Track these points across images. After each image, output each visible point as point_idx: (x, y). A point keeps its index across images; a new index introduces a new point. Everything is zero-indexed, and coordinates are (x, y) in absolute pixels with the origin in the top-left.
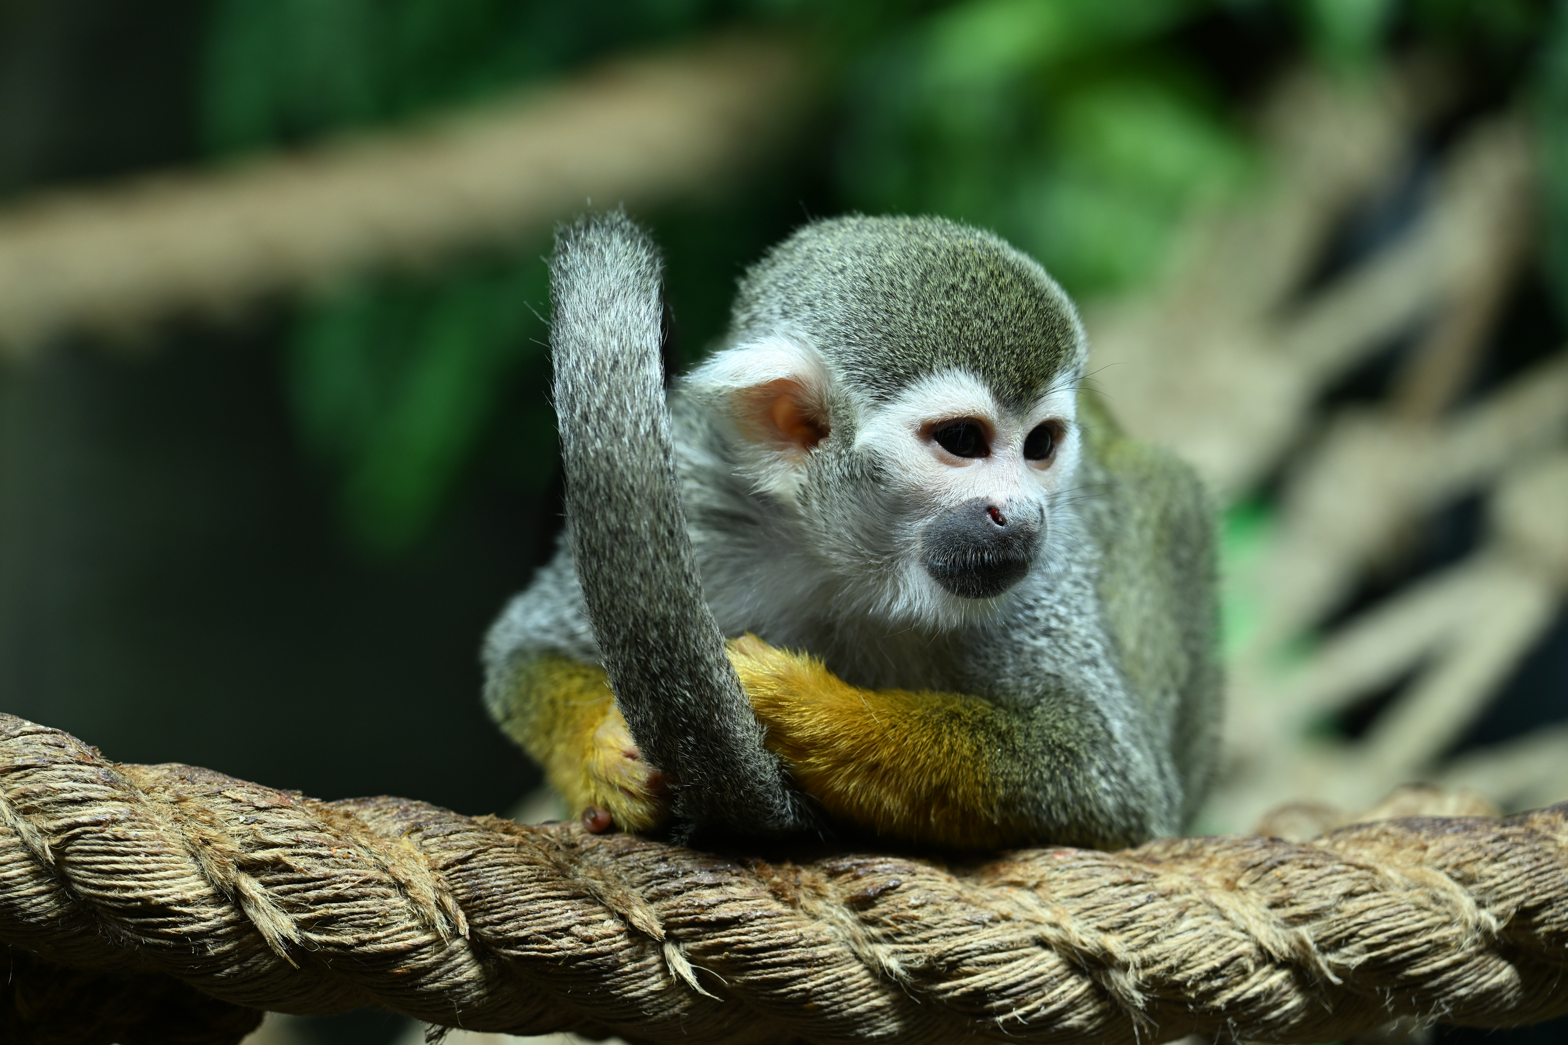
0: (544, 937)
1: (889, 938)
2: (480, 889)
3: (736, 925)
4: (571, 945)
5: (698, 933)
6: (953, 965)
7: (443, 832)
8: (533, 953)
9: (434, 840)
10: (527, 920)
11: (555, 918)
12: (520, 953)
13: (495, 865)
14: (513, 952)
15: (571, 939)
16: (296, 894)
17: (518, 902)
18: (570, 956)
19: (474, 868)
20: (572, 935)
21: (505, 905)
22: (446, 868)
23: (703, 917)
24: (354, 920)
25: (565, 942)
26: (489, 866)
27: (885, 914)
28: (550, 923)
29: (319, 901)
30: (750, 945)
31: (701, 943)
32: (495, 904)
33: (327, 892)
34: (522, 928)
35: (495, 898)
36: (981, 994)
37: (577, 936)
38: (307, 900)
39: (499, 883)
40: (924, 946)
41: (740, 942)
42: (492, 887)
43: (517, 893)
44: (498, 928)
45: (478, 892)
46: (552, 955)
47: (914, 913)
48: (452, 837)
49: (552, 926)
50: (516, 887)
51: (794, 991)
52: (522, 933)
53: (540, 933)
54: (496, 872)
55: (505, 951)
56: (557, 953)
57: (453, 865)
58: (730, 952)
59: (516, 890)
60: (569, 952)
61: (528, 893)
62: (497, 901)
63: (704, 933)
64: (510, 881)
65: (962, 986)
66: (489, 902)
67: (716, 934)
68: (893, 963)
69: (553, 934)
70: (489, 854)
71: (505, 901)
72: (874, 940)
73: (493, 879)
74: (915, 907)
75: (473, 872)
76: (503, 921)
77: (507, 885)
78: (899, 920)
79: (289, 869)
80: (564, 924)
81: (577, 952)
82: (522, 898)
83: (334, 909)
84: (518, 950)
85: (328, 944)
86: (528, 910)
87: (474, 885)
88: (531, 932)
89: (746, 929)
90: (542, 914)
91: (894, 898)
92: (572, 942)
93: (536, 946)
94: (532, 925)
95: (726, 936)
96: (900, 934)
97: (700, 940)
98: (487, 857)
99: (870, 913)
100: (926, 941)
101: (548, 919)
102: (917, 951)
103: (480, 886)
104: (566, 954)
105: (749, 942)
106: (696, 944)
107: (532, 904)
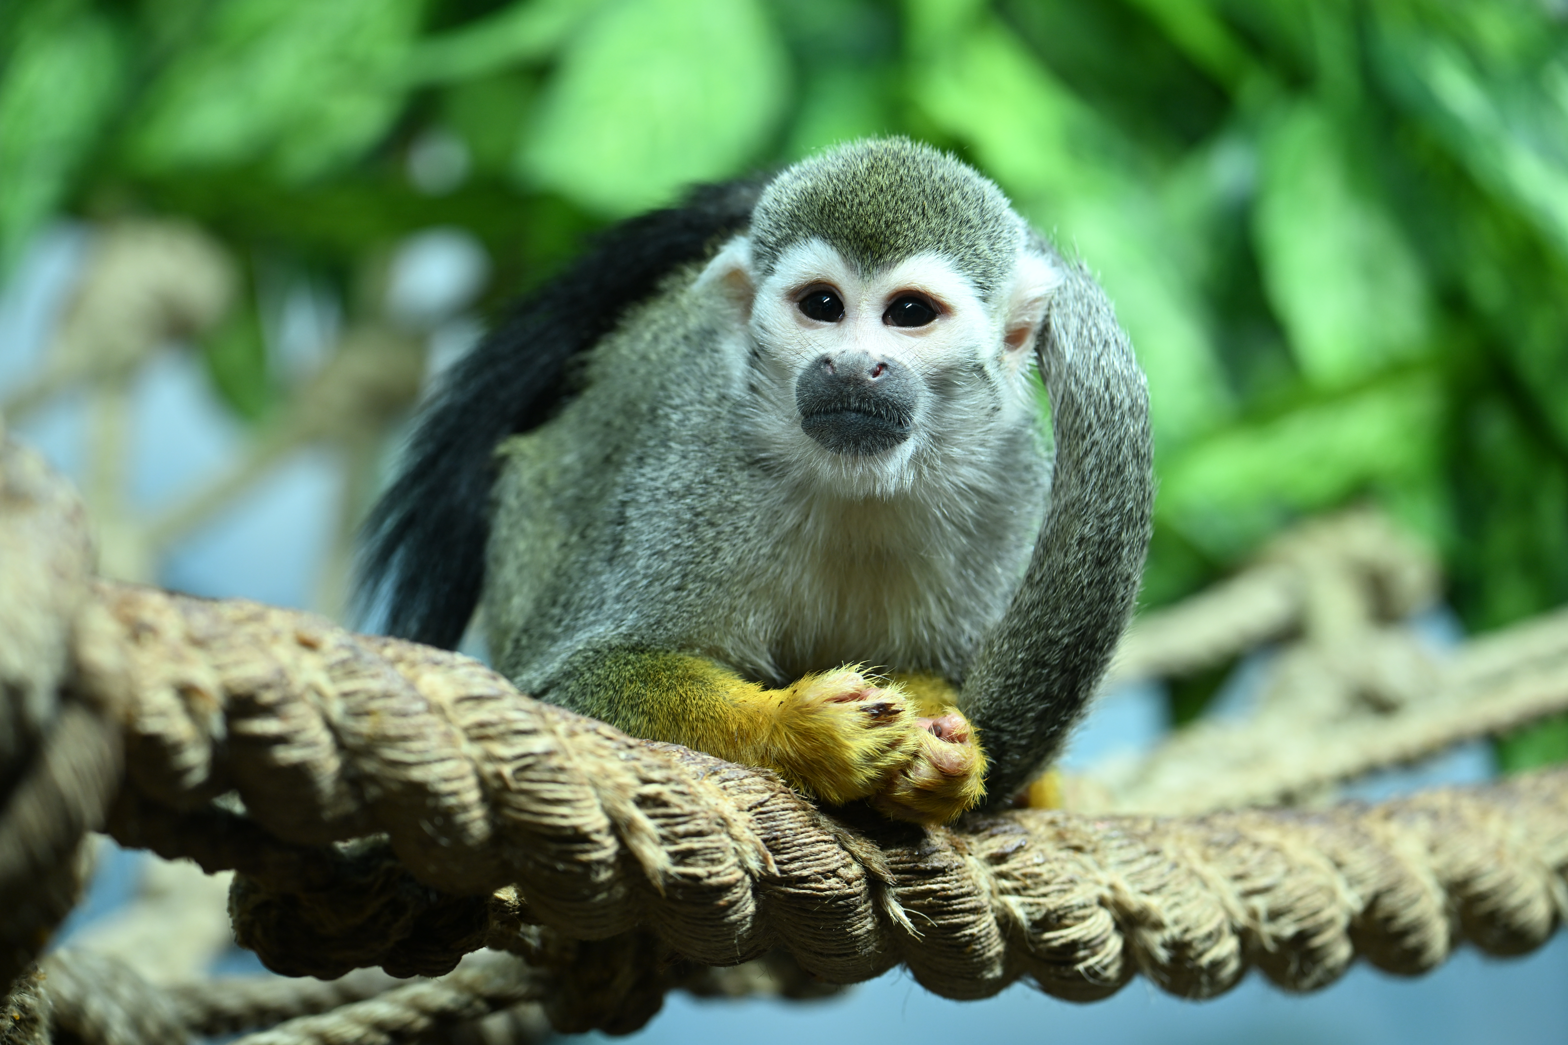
0: (819, 876)
1: (1017, 891)
2: (777, 831)
3: (941, 874)
4: (838, 886)
6: (1060, 918)
7: (737, 777)
8: (809, 892)
9: (731, 783)
10: (809, 861)
11: (829, 860)
12: (797, 891)
13: (787, 810)
14: (792, 890)
15: (837, 880)
17: (805, 844)
18: (837, 896)
19: (772, 811)
20: (839, 876)
21: (794, 846)
22: (750, 809)
23: (922, 866)
25: (833, 882)
26: (783, 810)
27: (1016, 869)
28: (825, 865)
29: (687, 835)
30: (949, 892)
31: (911, 888)
32: (787, 845)
33: (691, 827)
34: (804, 868)
35: (788, 839)
36: (1074, 945)
37: (842, 877)
38: (676, 834)
39: (791, 826)
40: (1042, 900)
41: (944, 889)
42: (786, 830)
43: (803, 835)
44: (785, 867)
45: (775, 834)
46: (823, 894)
47: (1036, 870)
48: (746, 781)
49: (827, 868)
50: (802, 830)
51: (965, 936)
52: (805, 873)
53: (819, 873)
54: (787, 816)
55: (783, 889)
56: (827, 893)
57: (756, 807)
58: (934, 898)
59: (802, 833)
60: (836, 892)
61: (811, 837)
62: (788, 843)
63: (916, 880)
64: (798, 825)
65: (1061, 937)
66: (783, 843)
67: (927, 881)
68: (1020, 914)
69: (826, 875)
71: (795, 843)
72: (1003, 892)
73: (786, 822)
74: (1038, 865)
75: (771, 814)
76: (792, 860)
77: (796, 829)
78: (1025, 875)
79: (665, 804)
80: (833, 866)
81: (841, 892)
82: (807, 840)
83: (695, 844)
84: (795, 888)
85: (684, 875)
86: (811, 852)
87: (772, 827)
88: (812, 872)
89: (948, 878)
90: (820, 856)
91: (1022, 857)
92: (838, 883)
93: (813, 885)
94: (811, 867)
95: (934, 883)
96: (1026, 888)
97: (911, 886)
98: (779, 801)
99: (1004, 868)
100: (1044, 895)
101: (824, 861)
102: (1038, 904)
103: (777, 828)
104: (834, 894)
105: (949, 889)
106: (907, 889)
107: (812, 847)
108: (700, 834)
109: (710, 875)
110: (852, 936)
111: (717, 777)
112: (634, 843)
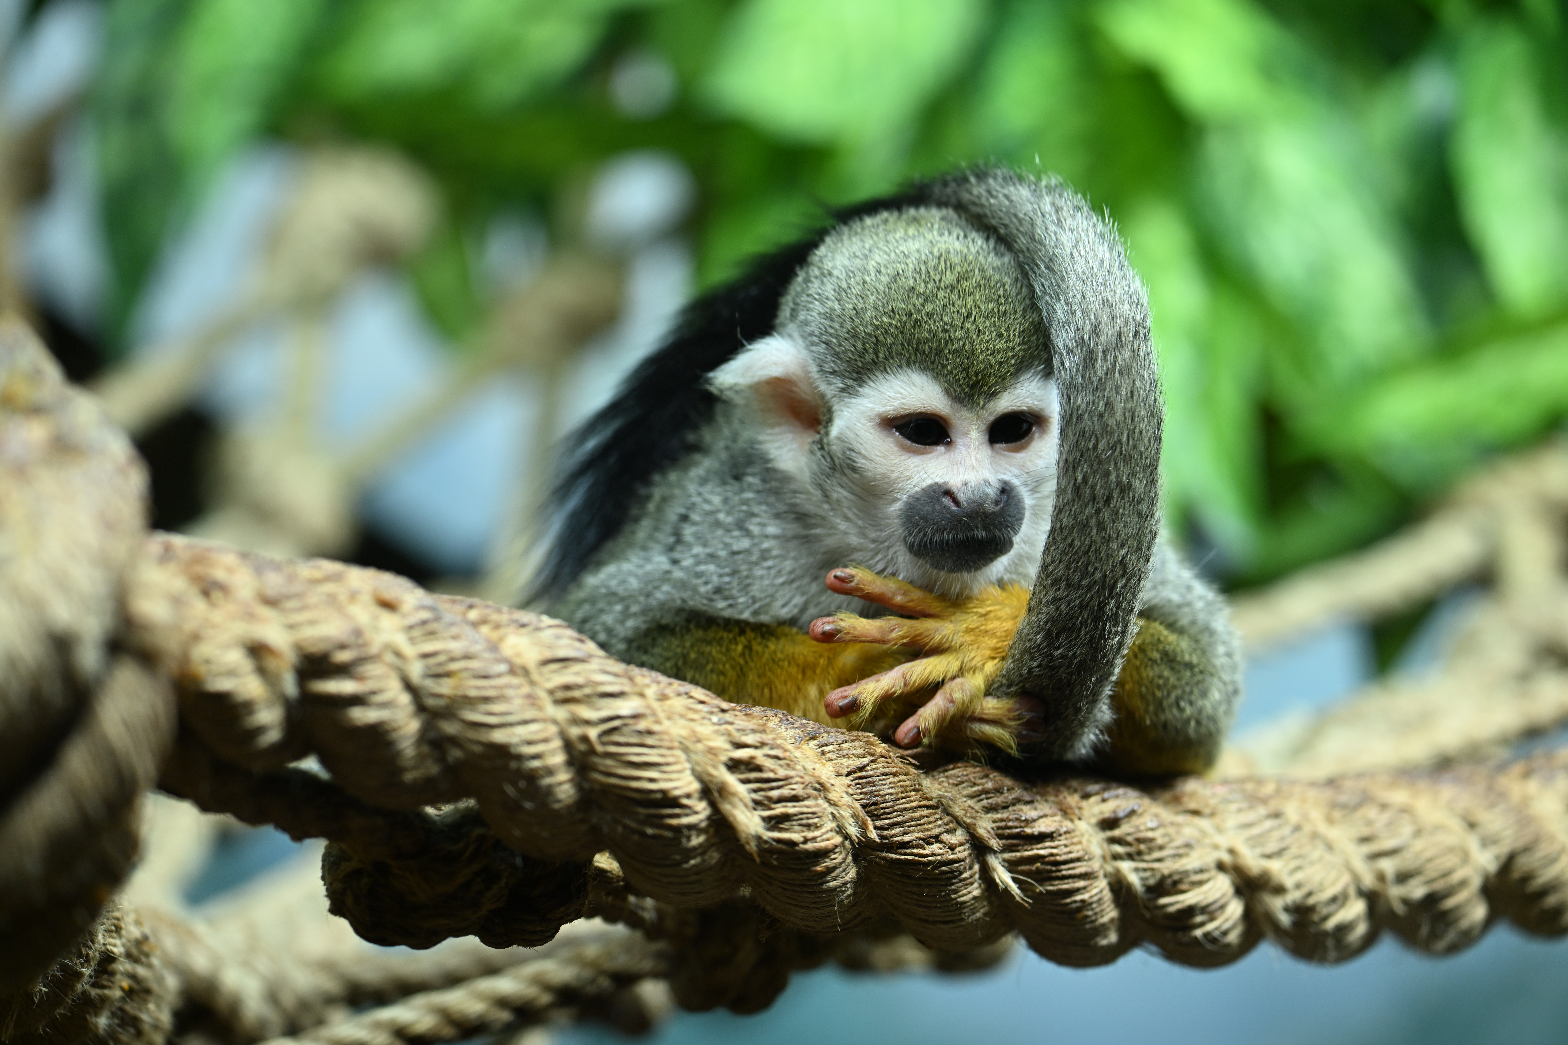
0: (921, 842)
1: (1130, 857)
2: (876, 796)
3: (1049, 839)
4: (941, 851)
5: (1017, 845)
6: (1175, 883)
7: (836, 741)
8: (910, 857)
9: (830, 748)
10: (911, 826)
11: (931, 826)
12: (898, 857)
13: (887, 774)
14: (893, 856)
15: (940, 845)
16: (762, 793)
17: (905, 809)
18: (940, 862)
19: (871, 776)
20: (941, 842)
21: (894, 811)
22: (849, 774)
23: (1028, 830)
24: (801, 819)
25: (935, 848)
26: (883, 775)
27: (1129, 834)
28: (928, 830)
29: (781, 800)
30: (1058, 858)
31: (1018, 854)
32: (887, 810)
33: (786, 792)
34: (906, 833)
35: (888, 804)
36: (1190, 911)
37: (945, 843)
38: (770, 799)
39: (891, 791)
40: (1156, 865)
41: (1052, 855)
42: (886, 795)
43: (904, 800)
44: (886, 833)
45: (875, 799)
46: (925, 859)
47: (1150, 834)
48: (845, 746)
49: (929, 833)
50: (903, 795)
51: (1075, 902)
52: (907, 838)
53: (920, 839)
54: (888, 781)
55: (884, 855)
56: (930, 858)
57: (855, 772)
58: (1042, 863)
59: (903, 798)
60: (939, 858)
61: (912, 802)
62: (888, 808)
63: (1023, 845)
64: (900, 790)
65: (1177, 902)
66: (883, 808)
67: (1034, 847)
68: (1134, 879)
69: (928, 841)
70: (879, 763)
71: (896, 808)
72: (1116, 857)
73: (886, 787)
74: (1152, 829)
75: (870, 779)
76: (892, 826)
77: (897, 793)
78: (1139, 841)
79: (759, 769)
80: (936, 831)
81: (944, 858)
82: (908, 805)
83: (790, 809)
84: (896, 854)
85: (779, 841)
86: (912, 817)
87: (871, 792)
88: (914, 837)
89: (1056, 843)
90: (922, 822)
91: (1135, 821)
92: (941, 849)
93: (915, 851)
94: (913, 832)
95: (1041, 849)
96: (1140, 853)
97: (1018, 851)
98: (878, 766)
99: (1117, 833)
100: (1159, 860)
101: (926, 826)
102: (1152, 869)
103: (876, 793)
104: (937, 860)
105: (1057, 855)
106: (1013, 854)
107: (914, 812)
108: (795, 799)
109: (806, 841)
110: (958, 903)
111: (815, 742)
112: (726, 807)
